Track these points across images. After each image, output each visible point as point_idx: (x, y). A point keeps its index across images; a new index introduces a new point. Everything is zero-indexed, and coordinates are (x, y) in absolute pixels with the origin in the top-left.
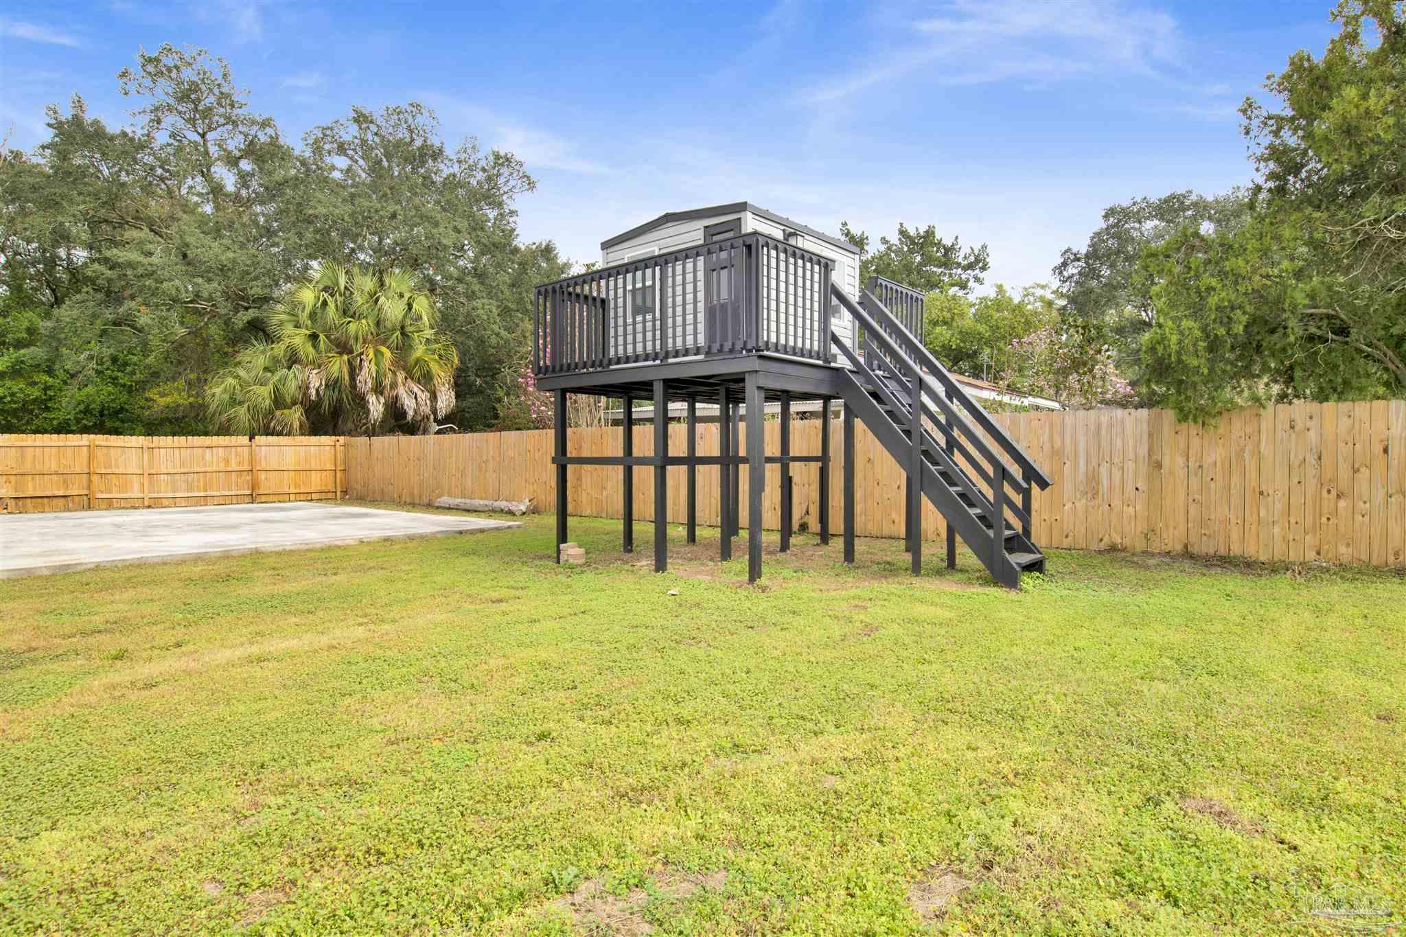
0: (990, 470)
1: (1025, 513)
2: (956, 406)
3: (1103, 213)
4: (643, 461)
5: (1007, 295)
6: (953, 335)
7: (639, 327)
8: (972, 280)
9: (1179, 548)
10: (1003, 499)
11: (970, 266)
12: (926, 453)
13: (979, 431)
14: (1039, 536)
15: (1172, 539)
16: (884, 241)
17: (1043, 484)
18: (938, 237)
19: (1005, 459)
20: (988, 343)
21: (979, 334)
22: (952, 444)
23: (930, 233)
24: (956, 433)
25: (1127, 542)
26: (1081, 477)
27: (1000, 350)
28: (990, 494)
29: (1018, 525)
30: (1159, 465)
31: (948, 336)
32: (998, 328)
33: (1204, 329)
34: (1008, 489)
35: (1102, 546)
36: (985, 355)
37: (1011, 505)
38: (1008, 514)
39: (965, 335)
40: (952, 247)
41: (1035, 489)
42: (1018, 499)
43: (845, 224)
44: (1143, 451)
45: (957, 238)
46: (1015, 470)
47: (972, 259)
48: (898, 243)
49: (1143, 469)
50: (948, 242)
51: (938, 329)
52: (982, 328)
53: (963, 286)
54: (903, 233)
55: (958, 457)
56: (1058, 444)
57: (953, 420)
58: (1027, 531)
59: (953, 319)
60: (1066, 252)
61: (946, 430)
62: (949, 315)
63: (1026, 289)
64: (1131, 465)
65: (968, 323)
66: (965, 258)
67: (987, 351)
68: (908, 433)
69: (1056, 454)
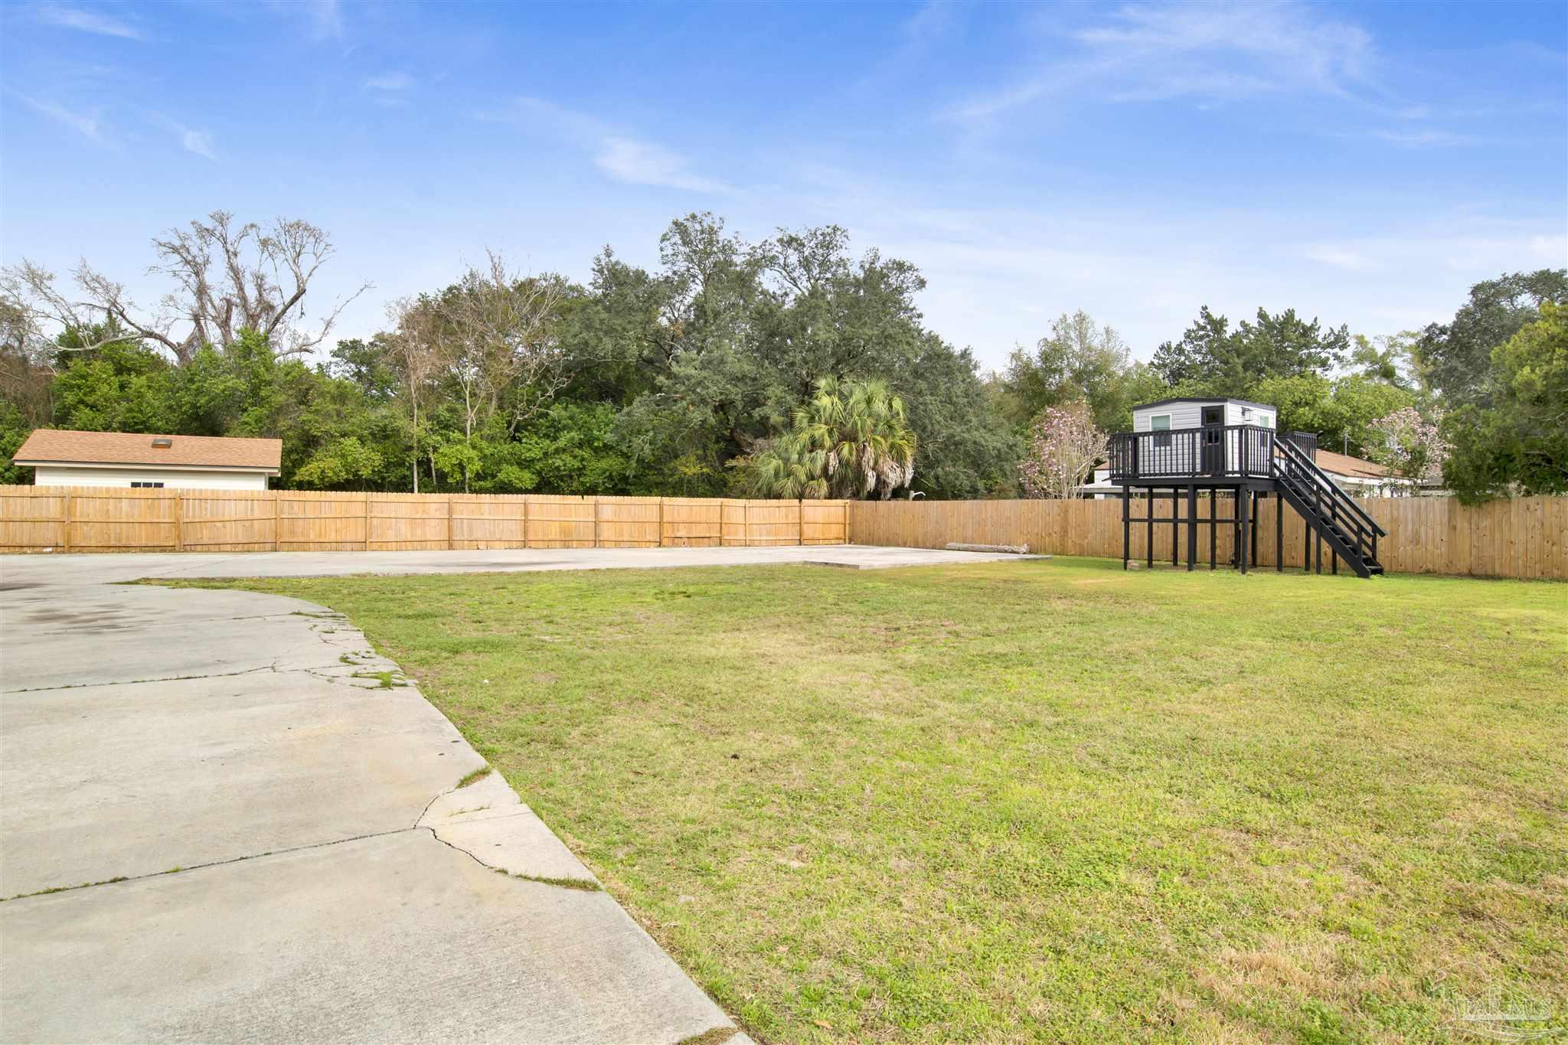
0: (1355, 527)
1: (1373, 548)
2: (1338, 498)
3: (1470, 290)
4: (1183, 521)
5: (1370, 346)
6: (1315, 415)
7: (1157, 453)
8: (1332, 358)
9: (1466, 571)
10: (1361, 541)
11: (1331, 345)
12: (1324, 520)
13: (1347, 507)
14: (1380, 558)
15: (1463, 566)
16: (1243, 324)
17: (1383, 534)
18: (1297, 318)
19: (1364, 524)
20: (1350, 421)
21: (1341, 414)
22: (1335, 515)
23: (1290, 315)
24: (1338, 510)
25: (1437, 568)
26: (1409, 533)
27: (1360, 427)
28: (1355, 539)
29: (1370, 554)
30: (1455, 528)
31: (1310, 416)
32: (1359, 408)
33: (1471, 461)
34: (1364, 536)
35: (1422, 570)
36: (1346, 433)
37: (1367, 544)
38: (1365, 548)
39: (1326, 415)
40: (1312, 327)
41: (1378, 536)
42: (1369, 541)
43: (1205, 308)
44: (1445, 519)
45: (1316, 319)
46: (1369, 529)
47: (1332, 338)
48: (1257, 326)
49: (1445, 529)
50: (1308, 323)
51: (1301, 411)
52: (1344, 409)
53: (1324, 364)
54: (1262, 315)
55: (1338, 520)
56: (1395, 513)
57: (1335, 503)
58: (1374, 556)
59: (1315, 400)
60: (1431, 327)
61: (1332, 508)
62: (1311, 397)
63: (1391, 338)
64: (1439, 527)
65: (1328, 403)
66: (1325, 338)
67: (1348, 429)
68: (1314, 510)
69: (1394, 520)
